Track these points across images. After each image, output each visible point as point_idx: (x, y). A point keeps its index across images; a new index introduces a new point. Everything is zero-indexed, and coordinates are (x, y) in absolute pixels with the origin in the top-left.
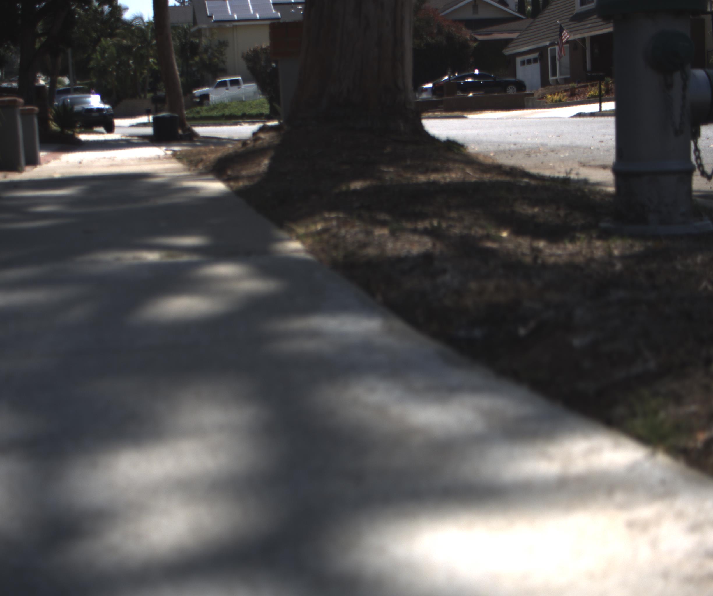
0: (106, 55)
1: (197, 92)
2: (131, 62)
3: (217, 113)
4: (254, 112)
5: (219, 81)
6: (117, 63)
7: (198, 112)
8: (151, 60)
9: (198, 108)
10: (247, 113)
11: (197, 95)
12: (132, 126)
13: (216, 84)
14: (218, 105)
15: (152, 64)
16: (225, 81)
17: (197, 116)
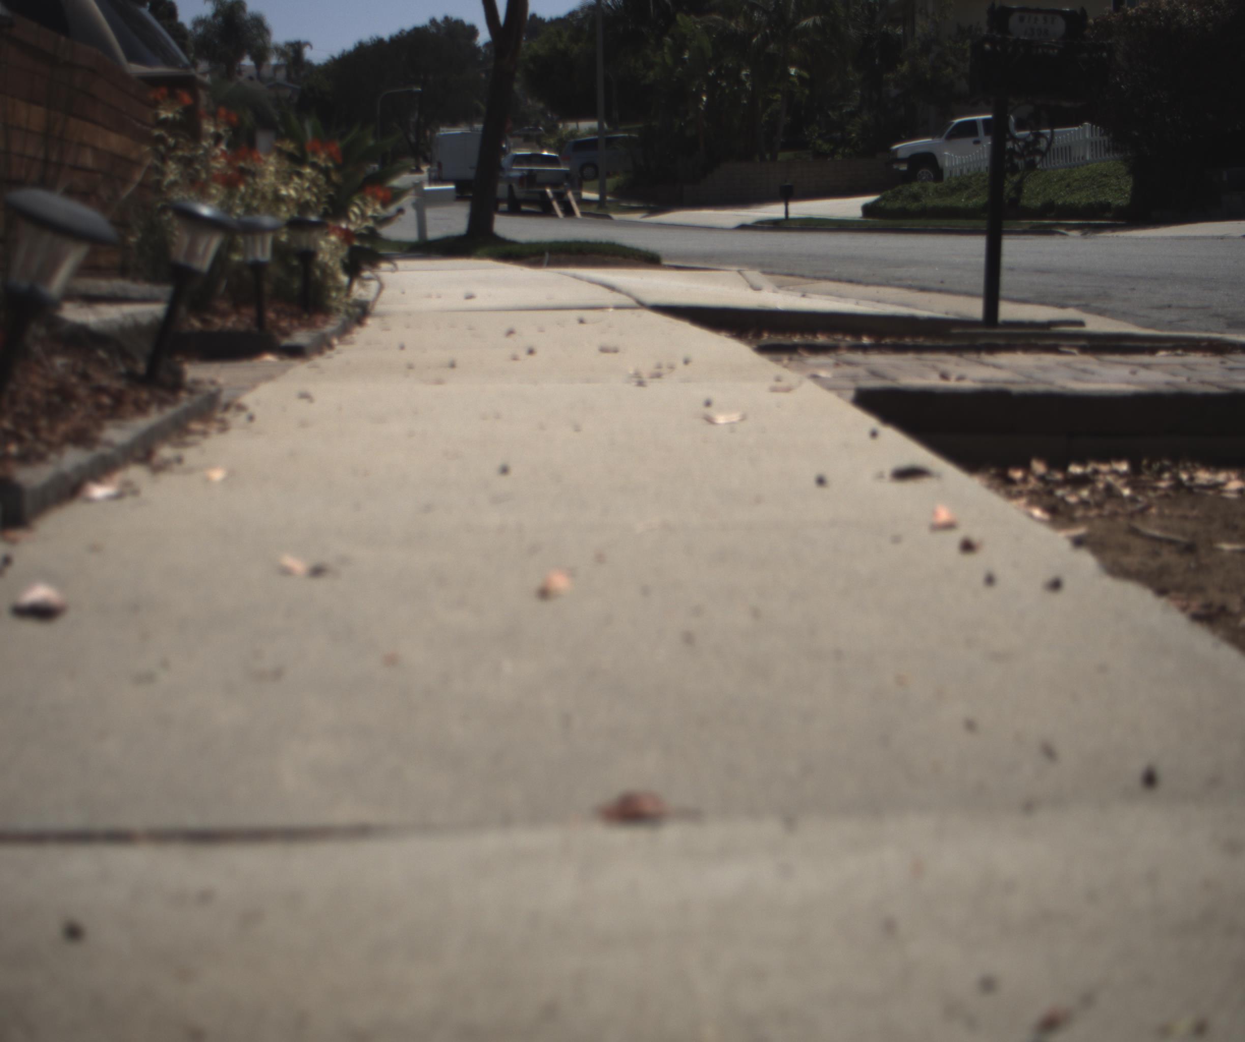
0: (686, 57)
1: (904, 148)
2: (744, 73)
3: (968, 198)
4: (1080, 198)
5: (957, 121)
6: (711, 73)
7: (916, 197)
8: (793, 71)
9: (915, 187)
10: (1060, 202)
11: (901, 155)
12: (743, 227)
13: (951, 127)
14: (970, 178)
15: (795, 80)
16: (974, 122)
17: (914, 206)
